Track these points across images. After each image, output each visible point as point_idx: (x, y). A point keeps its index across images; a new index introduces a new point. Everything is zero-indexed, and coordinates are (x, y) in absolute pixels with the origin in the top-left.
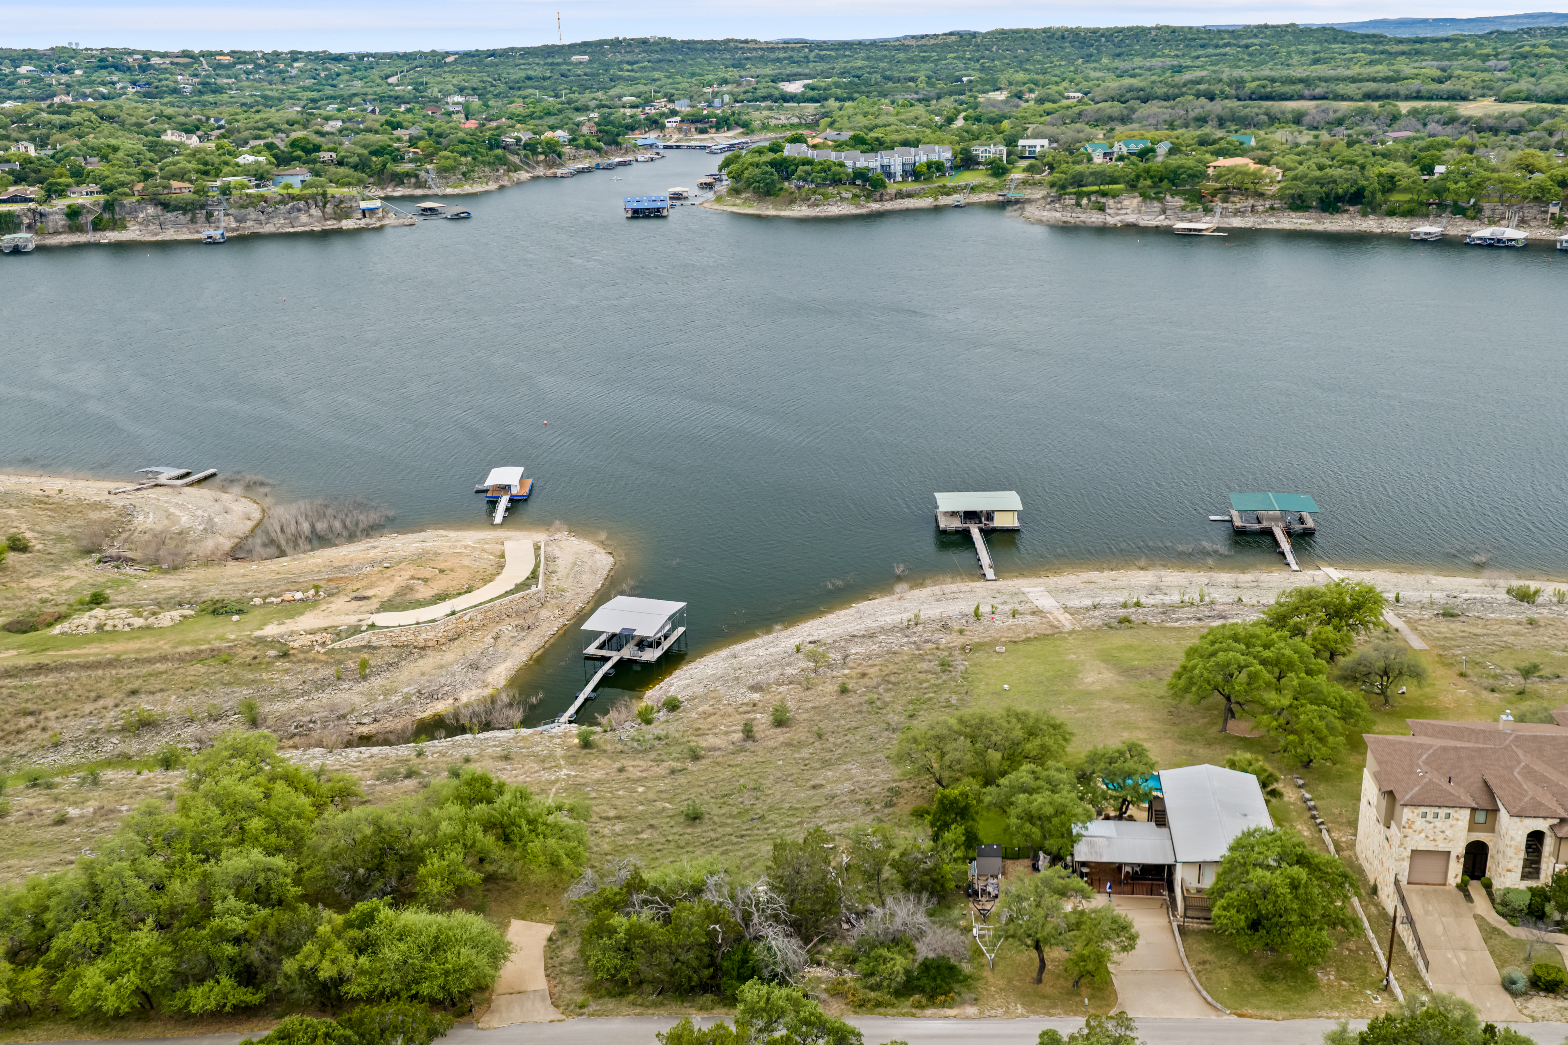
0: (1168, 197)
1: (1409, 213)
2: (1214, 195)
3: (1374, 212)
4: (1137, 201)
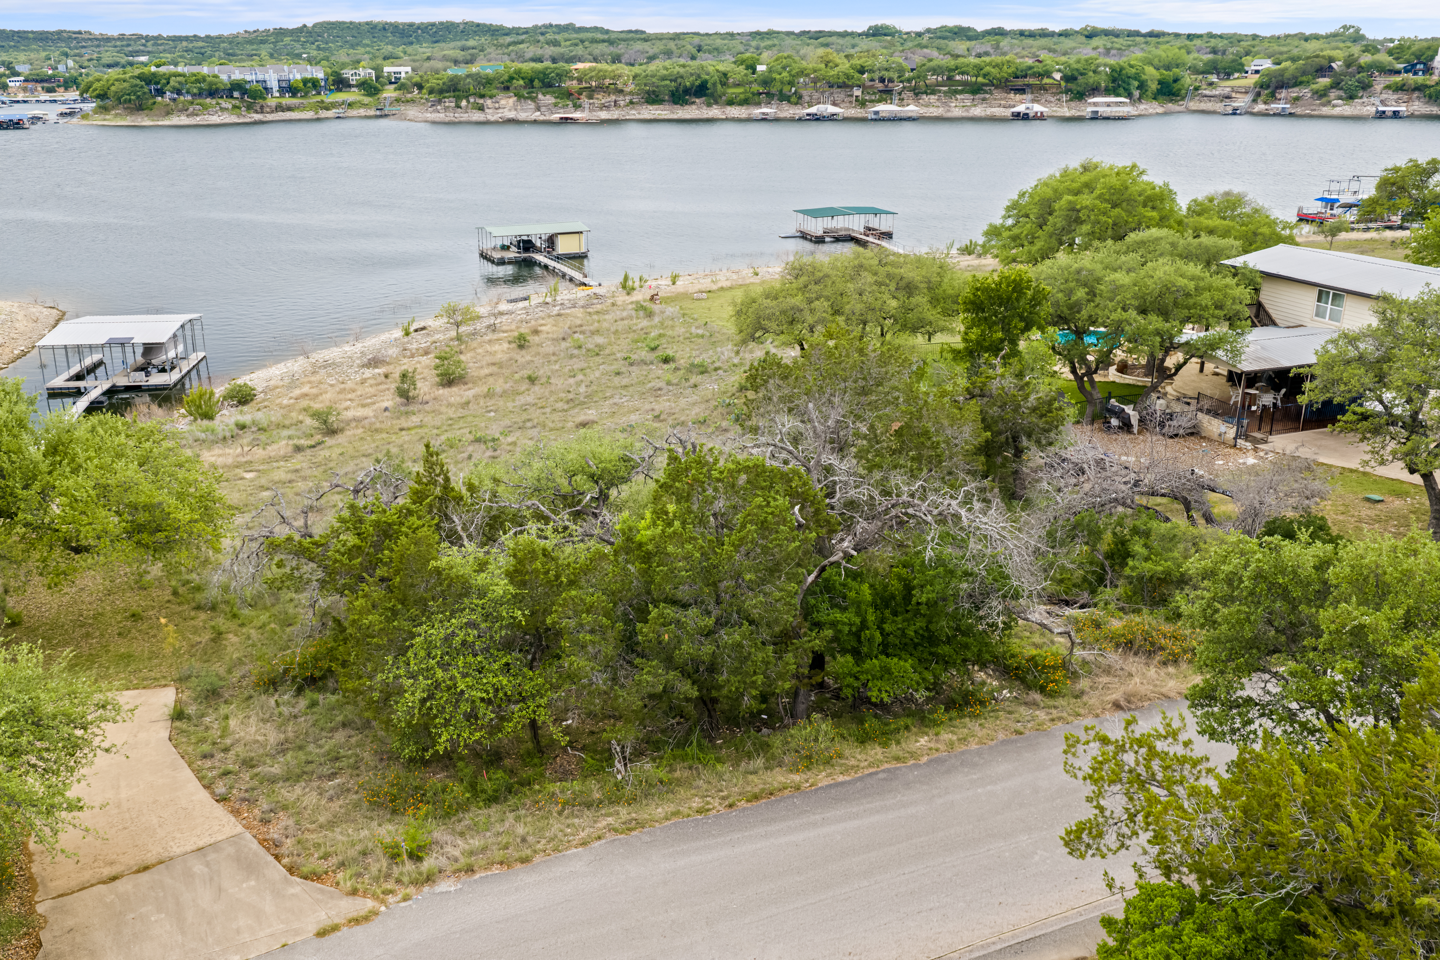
0: (540, 96)
1: (745, 102)
2: (580, 94)
3: (716, 103)
4: (512, 100)
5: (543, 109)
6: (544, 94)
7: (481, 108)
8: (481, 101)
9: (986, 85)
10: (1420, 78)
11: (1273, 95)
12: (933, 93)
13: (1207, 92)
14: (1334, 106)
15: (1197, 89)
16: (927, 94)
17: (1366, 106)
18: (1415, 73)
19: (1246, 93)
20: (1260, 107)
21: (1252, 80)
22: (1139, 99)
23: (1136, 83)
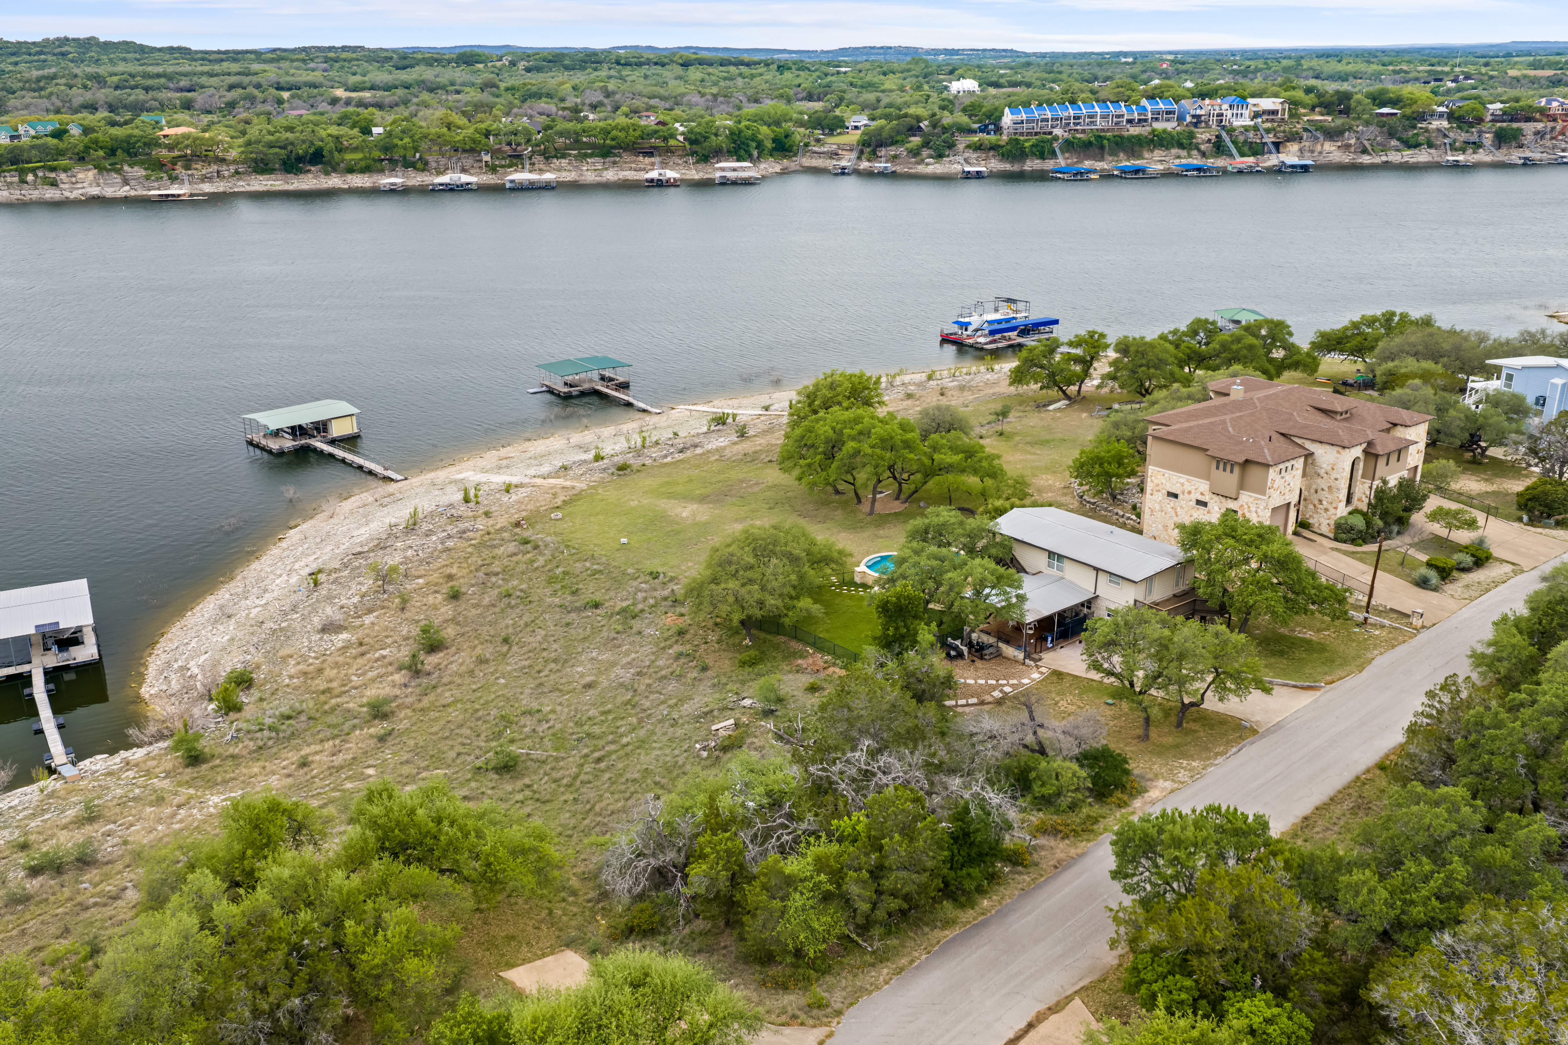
0: (126, 168)
1: (366, 170)
2: (174, 164)
3: (335, 170)
4: (92, 174)
5: (133, 183)
6: (130, 165)
7: (54, 184)
8: (53, 175)
9: (614, 147)
10: (992, 138)
11: (874, 153)
12: (564, 156)
13: (816, 149)
14: (927, 164)
15: (807, 145)
16: (558, 158)
17: (954, 165)
18: (988, 133)
19: (851, 150)
20: (864, 165)
21: (854, 137)
22: (758, 158)
23: (754, 144)
